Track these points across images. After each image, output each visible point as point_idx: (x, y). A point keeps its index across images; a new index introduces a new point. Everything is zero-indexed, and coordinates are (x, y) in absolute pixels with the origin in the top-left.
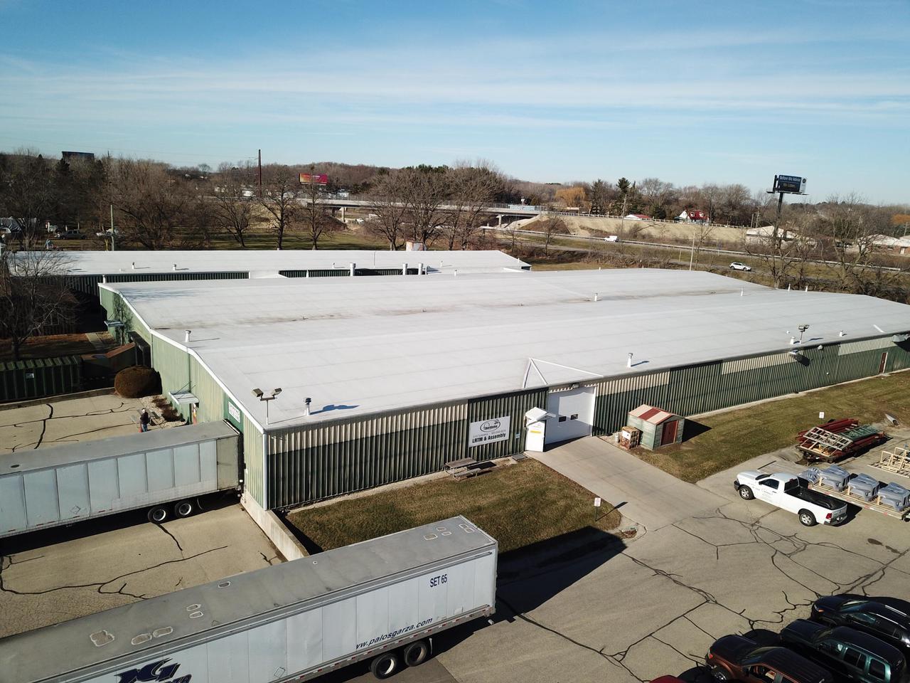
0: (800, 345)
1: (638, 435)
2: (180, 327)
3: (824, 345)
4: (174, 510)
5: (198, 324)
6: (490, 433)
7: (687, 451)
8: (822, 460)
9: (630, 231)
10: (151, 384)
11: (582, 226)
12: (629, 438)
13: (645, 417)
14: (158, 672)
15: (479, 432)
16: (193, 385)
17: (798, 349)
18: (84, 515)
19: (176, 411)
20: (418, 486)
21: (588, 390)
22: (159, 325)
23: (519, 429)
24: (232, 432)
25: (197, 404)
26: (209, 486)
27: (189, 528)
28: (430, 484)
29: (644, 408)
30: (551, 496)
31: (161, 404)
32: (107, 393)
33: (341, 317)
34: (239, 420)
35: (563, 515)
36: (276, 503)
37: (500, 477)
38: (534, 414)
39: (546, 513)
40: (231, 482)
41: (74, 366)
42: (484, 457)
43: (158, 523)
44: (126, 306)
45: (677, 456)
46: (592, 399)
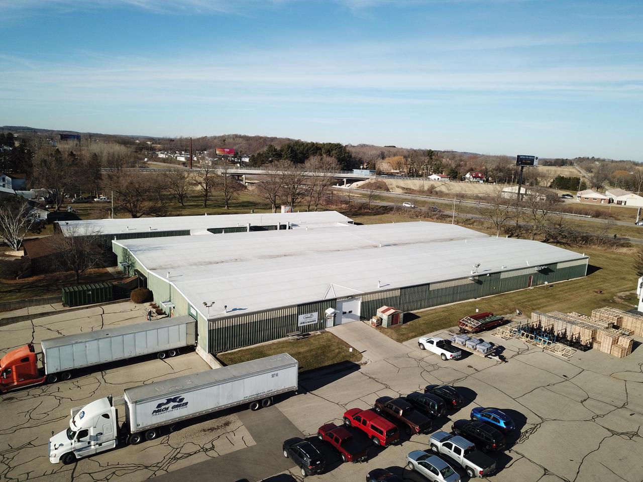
0: (476, 274)
1: (380, 321)
2: (161, 268)
3: (490, 274)
4: (168, 354)
5: (169, 266)
6: (308, 320)
7: (404, 328)
8: (468, 332)
9: (428, 190)
10: (148, 297)
11: (397, 186)
12: (375, 322)
13: (384, 312)
14: (178, 400)
15: (303, 320)
16: (172, 298)
17: (474, 276)
18: (133, 355)
19: (162, 310)
20: (274, 344)
21: (357, 299)
22: (151, 267)
23: (322, 318)
24: (192, 320)
25: (174, 307)
26: (183, 344)
27: (174, 361)
28: (279, 343)
29: (385, 307)
30: (333, 348)
31: (154, 306)
32: (127, 301)
33: (242, 260)
34: (195, 315)
35: (337, 355)
36: (212, 350)
37: (312, 340)
38: (329, 311)
39: (329, 355)
40: (192, 342)
41: (109, 288)
42: (305, 332)
43: (162, 359)
44: (131, 255)
45: (397, 330)
46: (359, 303)
